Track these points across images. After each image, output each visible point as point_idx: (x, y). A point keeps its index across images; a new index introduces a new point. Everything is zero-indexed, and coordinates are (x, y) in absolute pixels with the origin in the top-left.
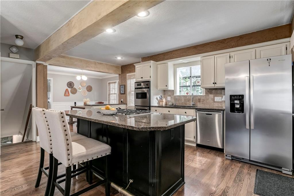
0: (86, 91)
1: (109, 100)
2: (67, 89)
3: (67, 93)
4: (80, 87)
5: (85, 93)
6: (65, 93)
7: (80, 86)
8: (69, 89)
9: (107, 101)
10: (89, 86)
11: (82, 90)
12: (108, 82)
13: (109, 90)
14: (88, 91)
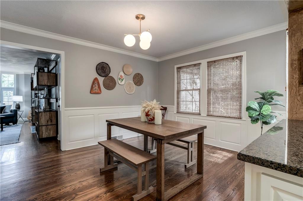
0: (133, 83)
1: (178, 104)
2: (96, 79)
3: (97, 87)
4: (121, 76)
5: (130, 88)
6: (92, 87)
7: (122, 74)
8: (101, 80)
9: (174, 105)
10: (139, 74)
11: (125, 83)
12: (176, 67)
13: (178, 83)
14: (136, 84)
